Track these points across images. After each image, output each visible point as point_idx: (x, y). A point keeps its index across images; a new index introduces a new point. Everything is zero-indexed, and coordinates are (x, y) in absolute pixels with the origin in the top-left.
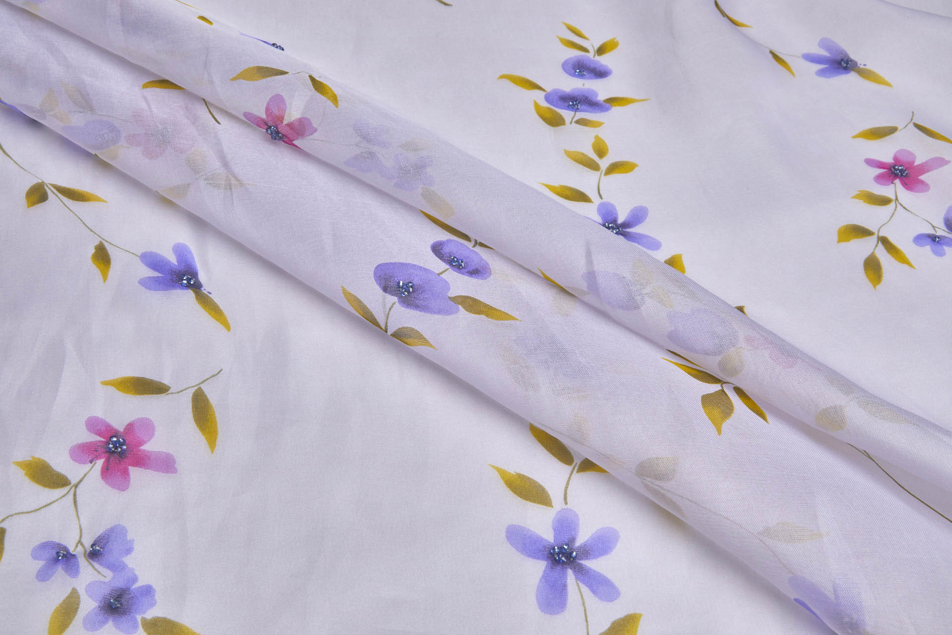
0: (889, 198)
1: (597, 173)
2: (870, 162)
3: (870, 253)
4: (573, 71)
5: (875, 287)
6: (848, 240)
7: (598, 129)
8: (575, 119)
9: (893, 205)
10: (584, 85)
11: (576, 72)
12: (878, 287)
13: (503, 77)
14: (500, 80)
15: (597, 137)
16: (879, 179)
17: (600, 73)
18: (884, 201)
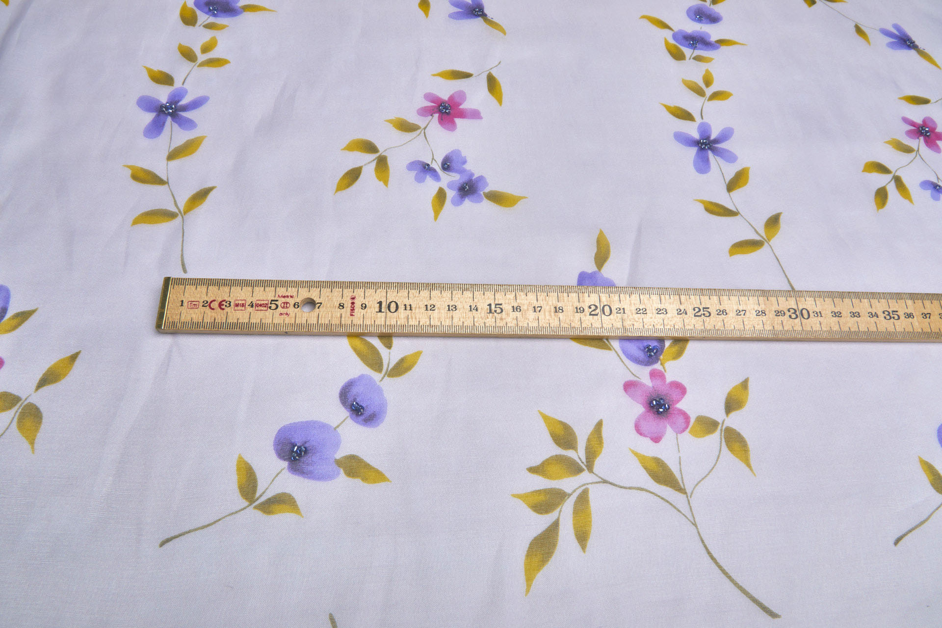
0: (913, 148)
1: (702, 99)
2: (906, 120)
3: (883, 186)
4: (694, 17)
5: (878, 210)
6: (870, 172)
7: (709, 64)
8: (693, 56)
9: (914, 154)
10: (701, 28)
11: (696, 17)
12: (881, 210)
13: (643, 17)
14: (641, 19)
15: (707, 71)
16: (909, 133)
17: (714, 19)
18: (908, 150)
